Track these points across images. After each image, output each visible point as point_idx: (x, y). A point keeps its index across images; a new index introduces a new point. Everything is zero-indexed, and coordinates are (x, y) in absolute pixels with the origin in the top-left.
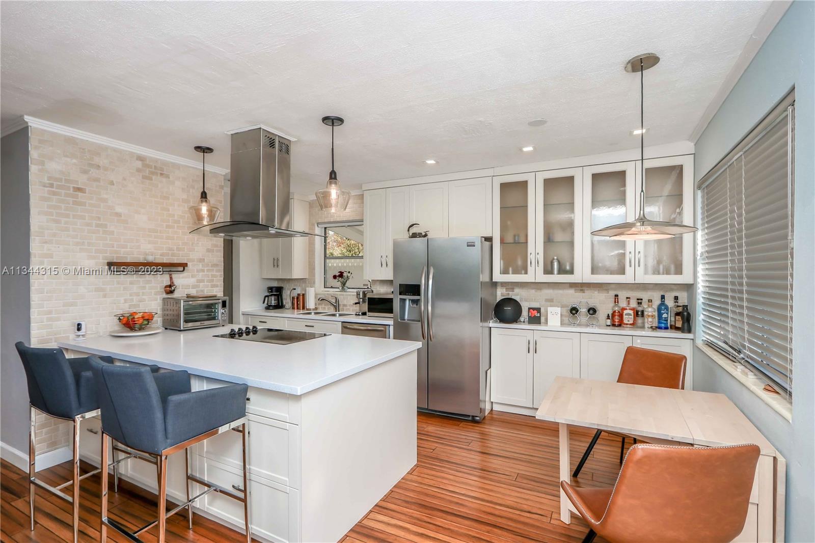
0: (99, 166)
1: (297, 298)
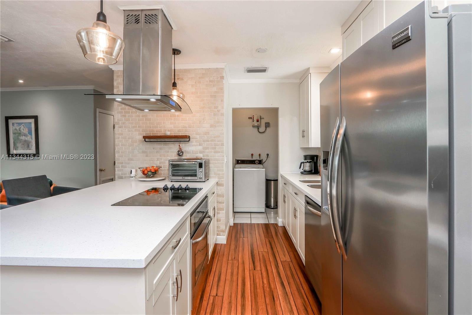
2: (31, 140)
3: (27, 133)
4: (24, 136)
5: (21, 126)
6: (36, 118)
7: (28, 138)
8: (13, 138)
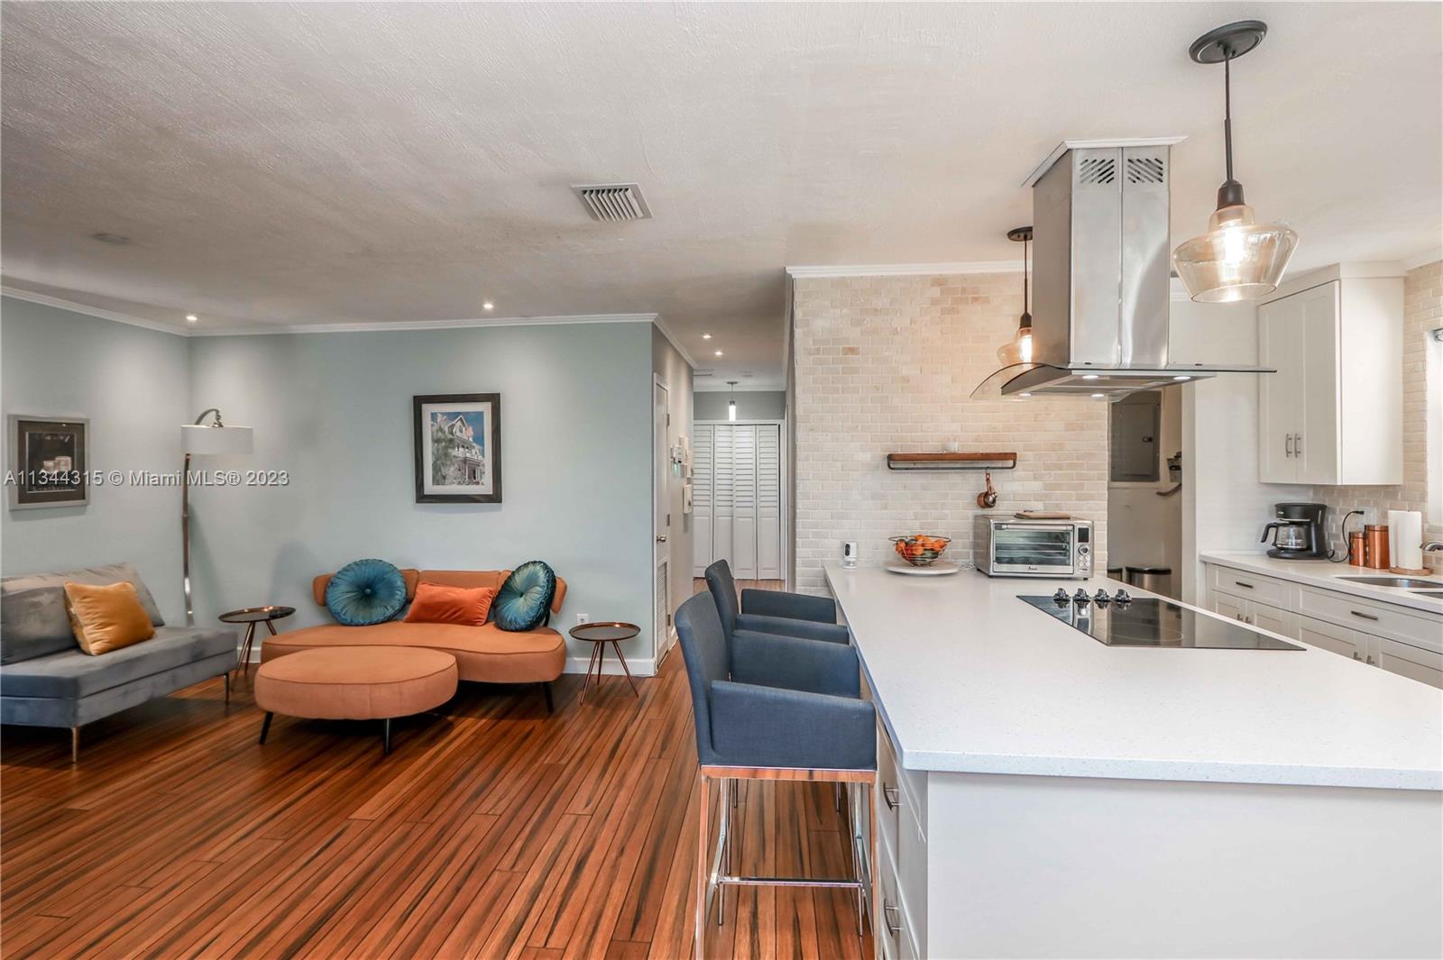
0: (876, 310)
1: (1365, 537)
2: (480, 457)
3: (471, 439)
4: (463, 447)
5: (454, 422)
6: (494, 399)
7: (473, 454)
8: (433, 454)
